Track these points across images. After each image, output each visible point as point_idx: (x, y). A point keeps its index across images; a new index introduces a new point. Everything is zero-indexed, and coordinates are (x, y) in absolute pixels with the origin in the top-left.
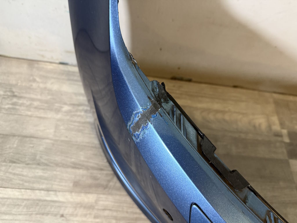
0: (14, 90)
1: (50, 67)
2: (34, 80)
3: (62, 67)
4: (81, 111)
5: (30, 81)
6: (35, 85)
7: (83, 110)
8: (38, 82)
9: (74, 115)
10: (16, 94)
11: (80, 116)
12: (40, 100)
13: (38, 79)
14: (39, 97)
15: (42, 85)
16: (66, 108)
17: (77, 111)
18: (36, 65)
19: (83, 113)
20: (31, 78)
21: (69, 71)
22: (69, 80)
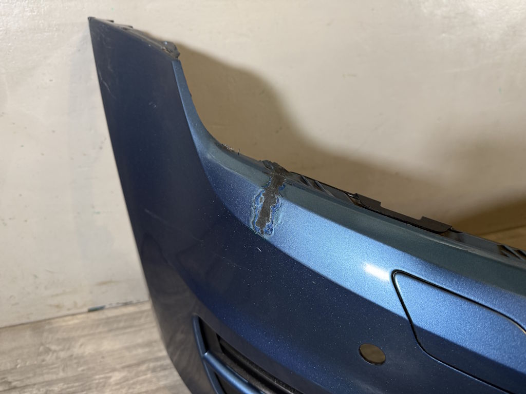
0: (10, 379)
1: (73, 322)
2: (48, 351)
3: (94, 315)
4: (145, 373)
5: (40, 354)
6: (49, 358)
7: (148, 369)
8: (55, 351)
9: (134, 384)
10: (14, 384)
11: (144, 381)
12: (63, 380)
13: (53, 347)
14: (61, 375)
15: (62, 354)
16: (116, 376)
17: (137, 375)
18: (47, 327)
19: (149, 375)
20: (41, 349)
21: (108, 318)
22: (110, 331)
